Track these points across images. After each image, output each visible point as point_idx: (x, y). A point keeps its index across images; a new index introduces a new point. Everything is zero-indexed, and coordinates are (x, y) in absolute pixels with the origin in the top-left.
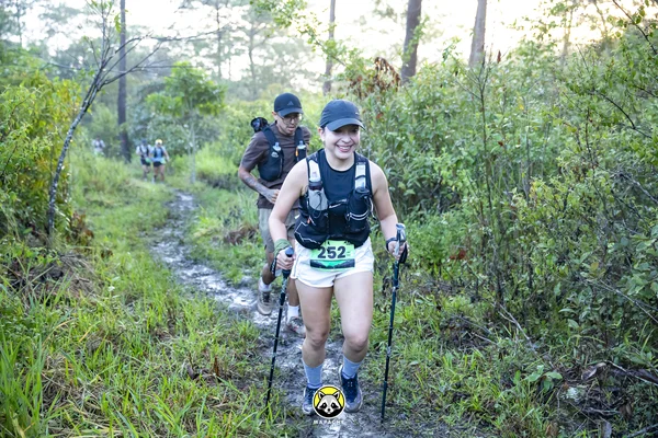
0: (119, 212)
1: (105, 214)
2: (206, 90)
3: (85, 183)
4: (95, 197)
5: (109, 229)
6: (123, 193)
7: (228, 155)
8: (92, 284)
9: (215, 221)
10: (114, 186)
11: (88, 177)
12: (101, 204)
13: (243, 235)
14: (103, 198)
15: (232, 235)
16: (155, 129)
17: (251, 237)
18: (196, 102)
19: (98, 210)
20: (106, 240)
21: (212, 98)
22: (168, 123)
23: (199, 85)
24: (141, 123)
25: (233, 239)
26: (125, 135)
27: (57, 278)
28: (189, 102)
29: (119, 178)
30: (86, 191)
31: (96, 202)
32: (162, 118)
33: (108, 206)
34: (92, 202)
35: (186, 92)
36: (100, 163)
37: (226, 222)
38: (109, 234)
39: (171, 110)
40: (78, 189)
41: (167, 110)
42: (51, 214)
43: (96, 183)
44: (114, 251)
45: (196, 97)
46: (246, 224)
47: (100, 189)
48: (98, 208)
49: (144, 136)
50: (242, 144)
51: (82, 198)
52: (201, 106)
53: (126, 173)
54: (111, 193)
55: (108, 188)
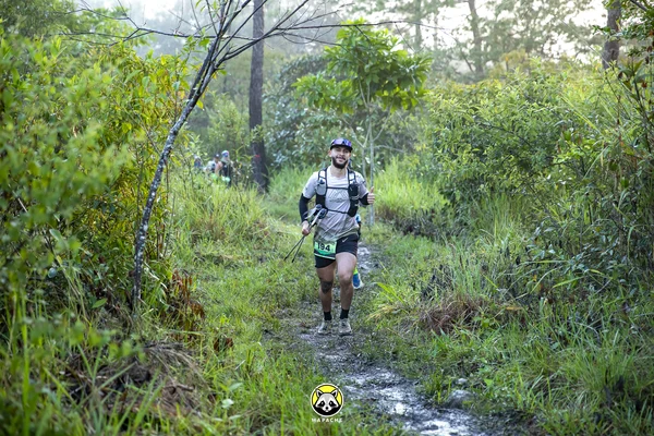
0: (248, 273)
1: (225, 278)
2: (394, 66)
3: (194, 226)
4: (209, 249)
5: (229, 303)
6: (253, 244)
7: (430, 178)
8: (197, 396)
9: (408, 290)
10: (239, 231)
11: (198, 217)
12: (218, 261)
13: (454, 317)
14: (222, 251)
15: (435, 316)
16: (309, 136)
17: (468, 320)
18: (376, 87)
19: (214, 271)
20: (223, 320)
21: (405, 80)
22: (328, 125)
23: (382, 59)
24: (286, 126)
25: (438, 323)
26: (259, 146)
27: (141, 383)
28: (364, 87)
29: (249, 218)
30: (195, 239)
31: (210, 257)
32: (320, 117)
33: (230, 265)
34: (204, 258)
35: (360, 71)
36: (219, 191)
37: (425, 294)
38: (230, 312)
39: (334, 102)
40: (183, 237)
41: (328, 103)
42: (137, 275)
43: (211, 227)
44: (236, 340)
45: (376, 80)
46: (459, 296)
47: (217, 236)
48: (214, 267)
49: (290, 147)
50: (454, 157)
51: (189, 251)
52: (386, 93)
53: (259, 210)
54: (234, 242)
55: (230, 233)
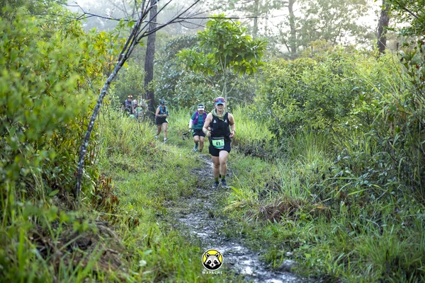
0: (144, 177)
1: (130, 179)
2: (243, 46)
3: (109, 144)
4: (119, 159)
5: (133, 196)
6: (147, 157)
7: (262, 119)
8: (119, 257)
9: (250, 193)
10: (138, 149)
11: (112, 138)
12: (125, 167)
13: (282, 211)
14: (127, 161)
15: (270, 210)
16: (184, 89)
17: (291, 214)
18: (230, 59)
19: (122, 174)
20: (131, 207)
21: (249, 55)
22: (197, 82)
23: (236, 41)
24: (168, 81)
25: (272, 215)
26: (151, 94)
27: (84, 248)
28: (223, 58)
29: (145, 140)
30: (110, 152)
31: (119, 165)
32: (191, 76)
33: (132, 171)
34: (115, 165)
35: (221, 48)
36: (126, 122)
37: (263, 195)
38: (134, 202)
39: (203, 67)
40: (103, 151)
41: (199, 67)
42: (79, 176)
43: (120, 145)
44: (140, 220)
45: (231, 54)
46: (286, 198)
47: (124, 152)
48: (122, 172)
49: (170, 95)
51: (106, 161)
52: (236, 63)
53: (151, 136)
54: (135, 156)
55: (133, 150)
